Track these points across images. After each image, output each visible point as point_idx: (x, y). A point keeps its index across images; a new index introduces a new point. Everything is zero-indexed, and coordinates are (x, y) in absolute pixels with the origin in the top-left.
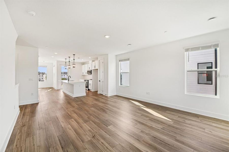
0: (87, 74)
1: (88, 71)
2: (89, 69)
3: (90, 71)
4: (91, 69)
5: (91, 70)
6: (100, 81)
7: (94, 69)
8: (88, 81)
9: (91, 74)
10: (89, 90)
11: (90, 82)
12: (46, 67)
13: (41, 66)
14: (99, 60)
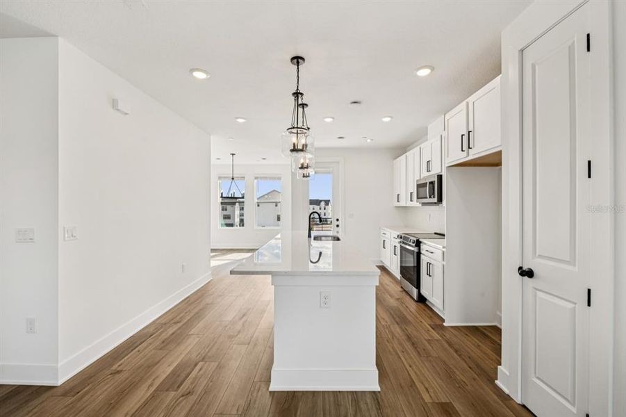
0: (415, 203)
1: (420, 186)
2: (425, 174)
3: (432, 183)
4: (436, 170)
5: (440, 177)
6: (528, 273)
7: (462, 157)
8: (418, 244)
9: (440, 200)
10: (422, 299)
11: (432, 251)
12: (279, 178)
13: (266, 178)
14: (522, 51)
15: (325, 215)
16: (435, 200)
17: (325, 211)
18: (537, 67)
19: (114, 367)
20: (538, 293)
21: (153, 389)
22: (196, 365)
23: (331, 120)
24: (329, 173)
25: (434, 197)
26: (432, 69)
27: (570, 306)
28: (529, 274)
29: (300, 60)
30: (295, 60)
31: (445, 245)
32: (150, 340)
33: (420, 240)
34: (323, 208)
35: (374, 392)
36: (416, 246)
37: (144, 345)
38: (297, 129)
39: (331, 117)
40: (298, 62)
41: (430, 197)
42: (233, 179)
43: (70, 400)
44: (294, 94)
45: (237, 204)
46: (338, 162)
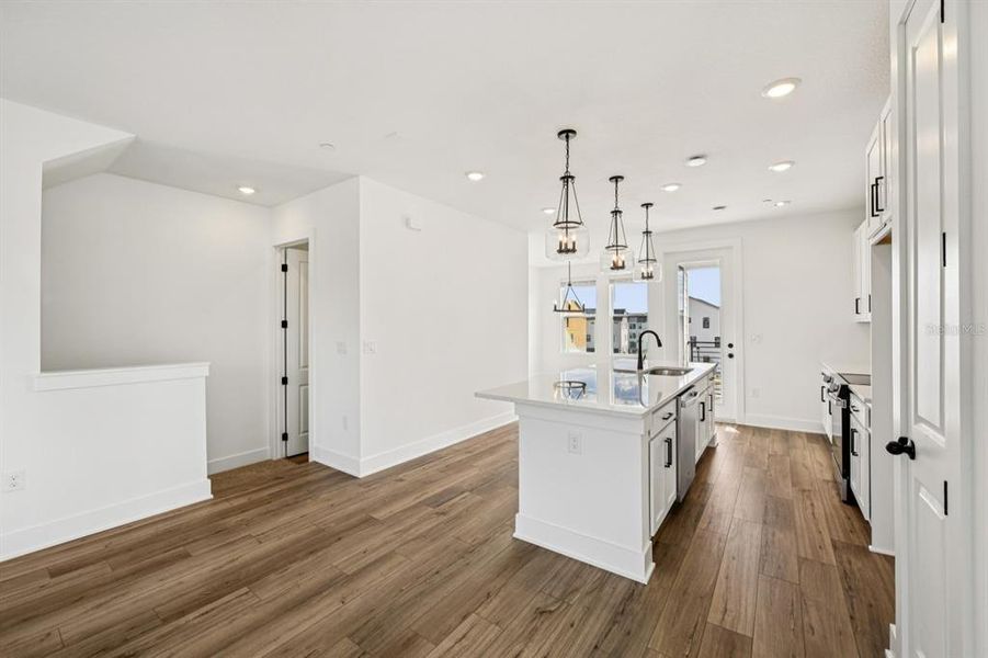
6: (909, 450)
8: (845, 392)
10: (853, 500)
11: (858, 409)
13: (625, 280)
14: (904, 24)
19: (401, 476)
21: (418, 501)
22: (462, 493)
23: (675, 188)
24: (714, 266)
26: (793, 81)
28: (912, 451)
29: (570, 134)
30: (564, 135)
31: (871, 397)
32: (437, 462)
33: (852, 387)
36: (841, 397)
37: (431, 464)
38: (565, 224)
39: (677, 184)
40: (567, 137)
42: (570, 285)
43: (362, 489)
44: (562, 178)
45: (625, 320)
46: (730, 248)
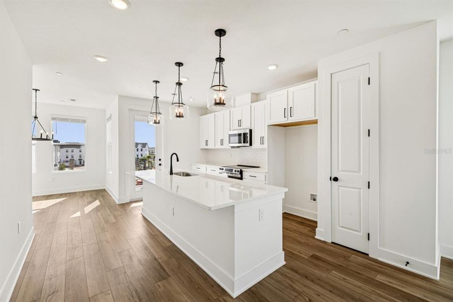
0: (226, 147)
1: (232, 136)
2: (236, 127)
3: (245, 134)
4: (246, 126)
5: (250, 131)
8: (241, 172)
9: (250, 145)
11: (256, 176)
12: (84, 121)
13: (66, 120)
14: (332, 74)
15: (142, 156)
16: (248, 144)
17: (142, 152)
18: (340, 84)
20: (340, 188)
25: (247, 143)
26: (277, 66)
27: (358, 190)
28: (336, 179)
31: (267, 171)
33: (242, 170)
34: (140, 150)
35: (284, 265)
36: (240, 174)
39: (187, 78)
41: (244, 142)
42: (36, 118)
